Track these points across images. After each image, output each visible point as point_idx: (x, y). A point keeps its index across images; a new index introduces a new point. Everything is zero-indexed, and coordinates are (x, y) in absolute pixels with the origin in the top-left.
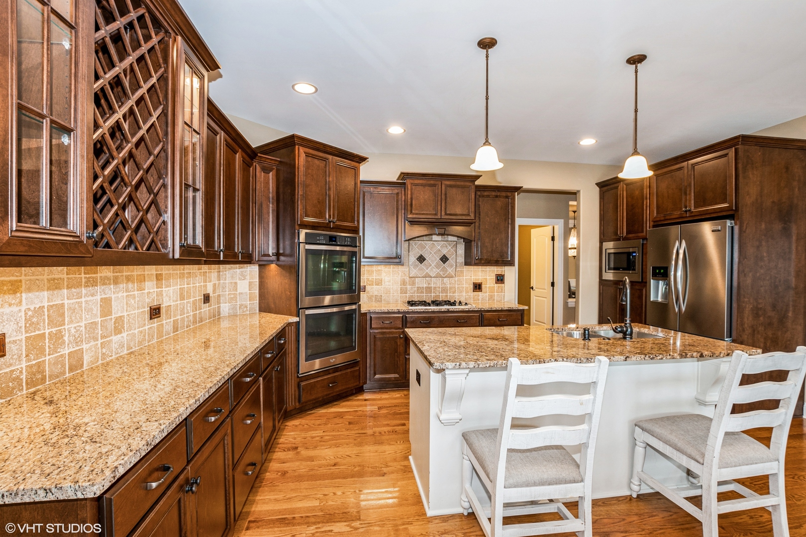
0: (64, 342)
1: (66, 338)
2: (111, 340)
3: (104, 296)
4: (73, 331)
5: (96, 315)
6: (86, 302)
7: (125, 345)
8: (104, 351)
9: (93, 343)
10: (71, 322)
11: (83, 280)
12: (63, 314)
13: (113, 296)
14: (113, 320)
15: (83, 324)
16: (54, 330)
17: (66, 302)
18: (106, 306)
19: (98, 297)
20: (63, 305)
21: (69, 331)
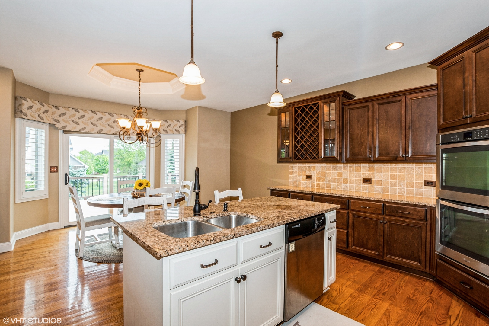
0: (325, 181)
1: (326, 180)
2: (342, 185)
3: (339, 172)
4: (328, 179)
5: (336, 176)
6: (332, 172)
7: (348, 188)
8: (338, 186)
9: (334, 183)
10: (327, 176)
11: (331, 167)
12: (325, 174)
13: (343, 172)
14: (343, 179)
15: (331, 178)
16: (323, 177)
17: (326, 171)
18: (340, 175)
19: (337, 172)
20: (325, 172)
21: (327, 178)
